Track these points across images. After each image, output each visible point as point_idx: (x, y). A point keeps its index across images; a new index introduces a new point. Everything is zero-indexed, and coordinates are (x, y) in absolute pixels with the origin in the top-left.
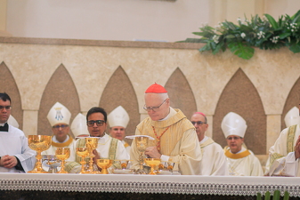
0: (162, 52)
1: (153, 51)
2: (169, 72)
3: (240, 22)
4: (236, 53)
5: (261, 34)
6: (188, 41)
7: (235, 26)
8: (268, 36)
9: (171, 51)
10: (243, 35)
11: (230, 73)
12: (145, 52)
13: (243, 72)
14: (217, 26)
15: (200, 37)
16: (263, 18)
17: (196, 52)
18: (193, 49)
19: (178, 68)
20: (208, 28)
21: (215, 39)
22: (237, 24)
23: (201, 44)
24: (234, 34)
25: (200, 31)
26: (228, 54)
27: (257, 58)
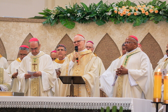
0: (21, 24)
1: (15, 23)
2: (25, 36)
3: (66, 7)
4: (65, 25)
5: (79, 14)
6: (36, 17)
7: (63, 9)
8: (84, 15)
9: (26, 23)
10: (69, 15)
11: (61, 37)
12: (11, 24)
13: (68, 36)
14: (53, 9)
15: (43, 16)
16: (80, 5)
17: (41, 24)
18: (39, 22)
19: (30, 34)
20: (48, 10)
21: (52, 17)
22: (65, 9)
23: (44, 20)
24: (63, 14)
25: (43, 12)
26: (60, 26)
27: (77, 28)
